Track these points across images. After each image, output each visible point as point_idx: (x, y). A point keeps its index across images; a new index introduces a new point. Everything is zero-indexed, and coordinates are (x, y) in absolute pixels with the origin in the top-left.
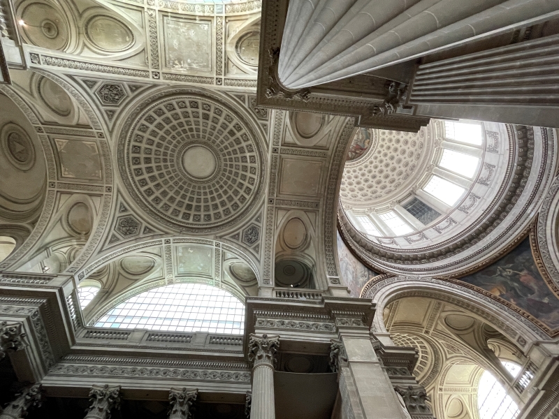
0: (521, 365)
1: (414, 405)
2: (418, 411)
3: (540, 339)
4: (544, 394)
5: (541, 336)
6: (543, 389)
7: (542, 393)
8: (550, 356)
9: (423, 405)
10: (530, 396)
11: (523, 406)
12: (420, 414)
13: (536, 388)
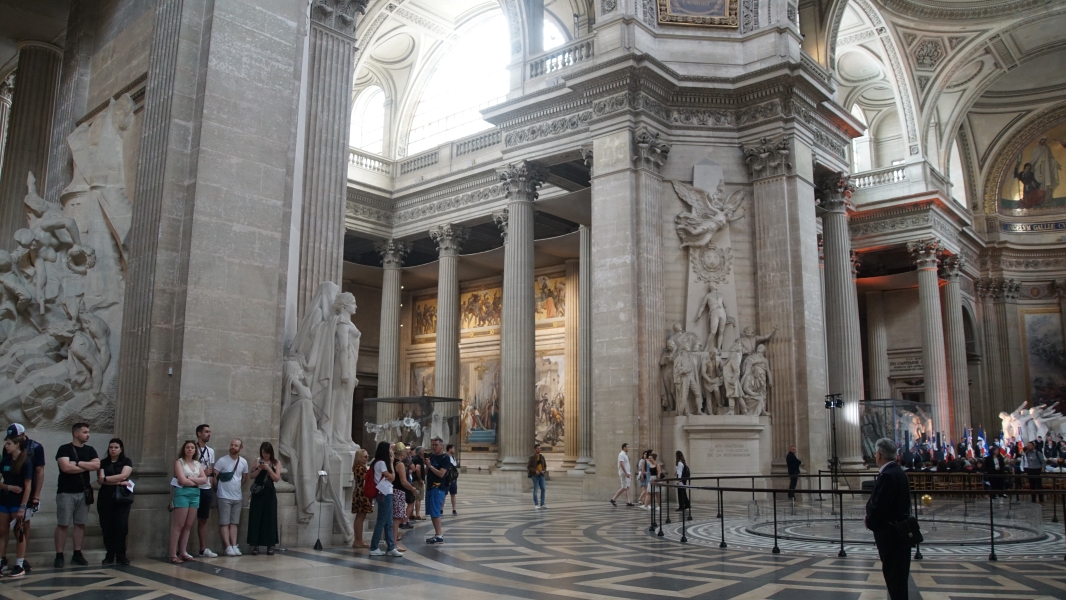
0: (570, 38)
1: (329, 9)
2: (332, 22)
3: (640, 16)
4: (568, 94)
5: (645, 13)
6: (569, 87)
7: (566, 91)
8: (629, 49)
9: (349, 18)
10: (543, 86)
11: (518, 94)
12: (331, 30)
13: (562, 81)
